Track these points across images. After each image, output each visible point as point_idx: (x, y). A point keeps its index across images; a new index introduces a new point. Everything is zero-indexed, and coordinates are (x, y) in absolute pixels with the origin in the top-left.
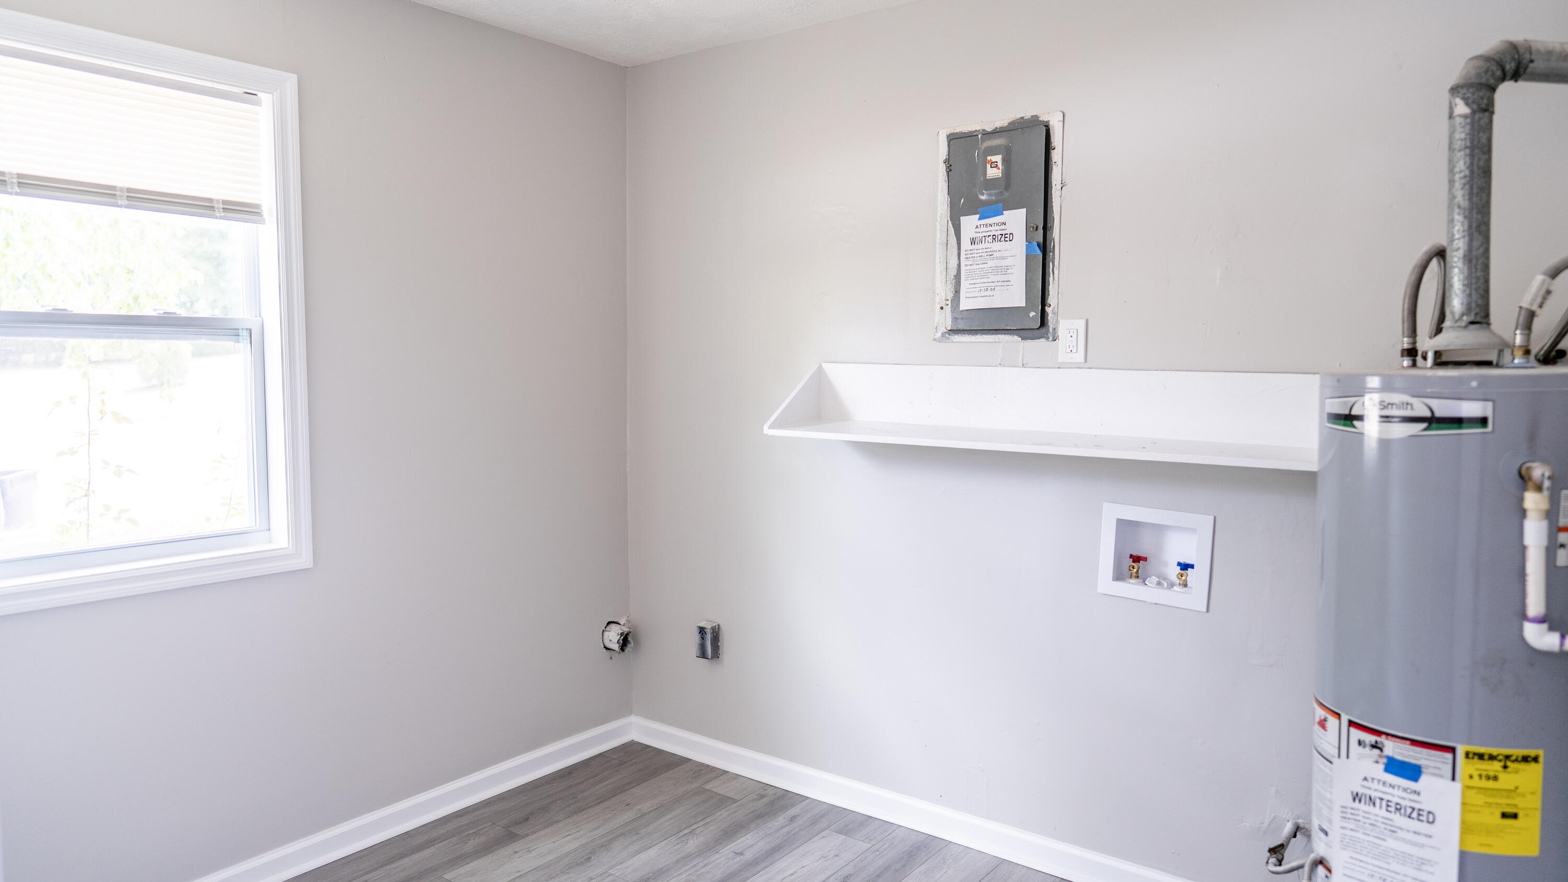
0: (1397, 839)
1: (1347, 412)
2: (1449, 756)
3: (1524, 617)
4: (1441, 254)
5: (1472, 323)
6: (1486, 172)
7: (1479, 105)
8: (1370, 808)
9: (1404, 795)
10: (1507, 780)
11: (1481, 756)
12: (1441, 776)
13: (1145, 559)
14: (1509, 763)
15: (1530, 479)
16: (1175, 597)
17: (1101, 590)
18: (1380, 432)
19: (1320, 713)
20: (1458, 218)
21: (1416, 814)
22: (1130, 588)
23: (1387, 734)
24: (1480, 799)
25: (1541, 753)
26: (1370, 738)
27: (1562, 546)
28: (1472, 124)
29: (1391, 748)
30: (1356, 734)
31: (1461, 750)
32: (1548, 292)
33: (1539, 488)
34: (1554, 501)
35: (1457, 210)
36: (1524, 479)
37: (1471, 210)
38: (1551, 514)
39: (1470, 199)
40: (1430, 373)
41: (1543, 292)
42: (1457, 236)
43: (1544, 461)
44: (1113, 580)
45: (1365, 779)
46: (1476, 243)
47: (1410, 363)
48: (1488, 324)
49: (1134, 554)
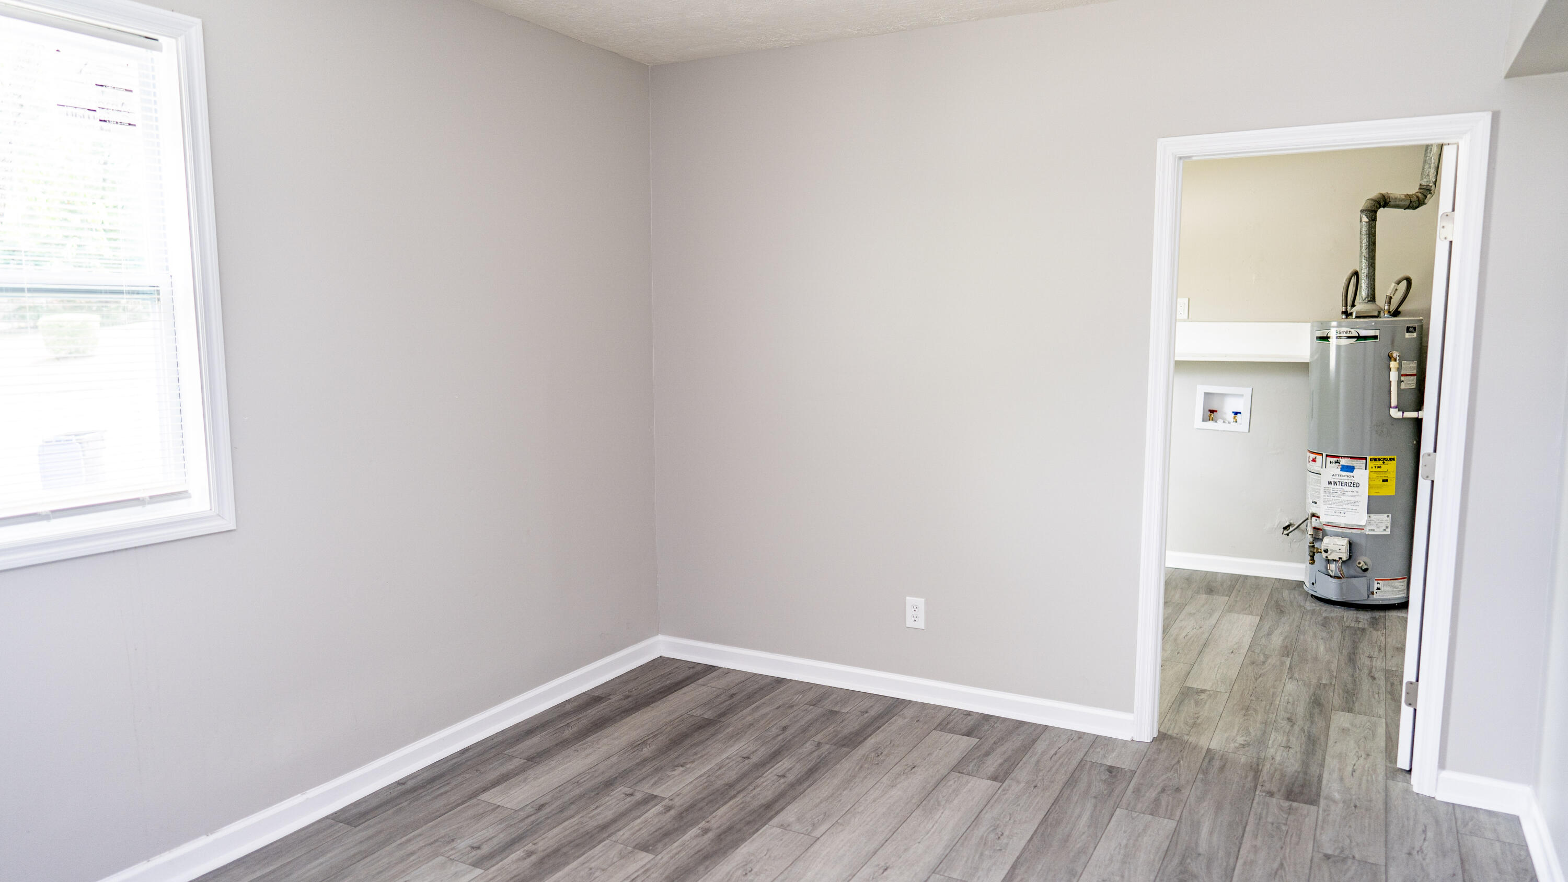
0: (1345, 496)
1: (1326, 336)
2: (1365, 461)
3: (1390, 407)
4: (1356, 274)
5: (1369, 301)
6: (1374, 243)
7: (1371, 218)
8: (1335, 486)
9: (1348, 478)
10: (1384, 468)
11: (1375, 460)
12: (1362, 469)
13: (1216, 411)
14: (1385, 461)
15: (1392, 357)
16: (1233, 427)
17: (1196, 427)
18: (1337, 342)
19: (1313, 456)
20: (1364, 261)
21: (1353, 485)
22: (1210, 425)
23: (1342, 457)
24: (1375, 475)
25: (1395, 457)
26: (1334, 460)
27: (1403, 381)
28: (1369, 225)
29: (1344, 462)
30: (1329, 459)
31: (1368, 459)
32: (1396, 290)
33: (1395, 360)
34: (1400, 364)
35: (1363, 258)
36: (1390, 358)
37: (1369, 258)
38: (1399, 369)
39: (1369, 254)
40: (1355, 320)
41: (1394, 290)
42: (1364, 268)
43: (1397, 351)
44: (1204, 420)
45: (1333, 475)
46: (1371, 271)
47: (1345, 317)
48: (1375, 301)
49: (1211, 409)
